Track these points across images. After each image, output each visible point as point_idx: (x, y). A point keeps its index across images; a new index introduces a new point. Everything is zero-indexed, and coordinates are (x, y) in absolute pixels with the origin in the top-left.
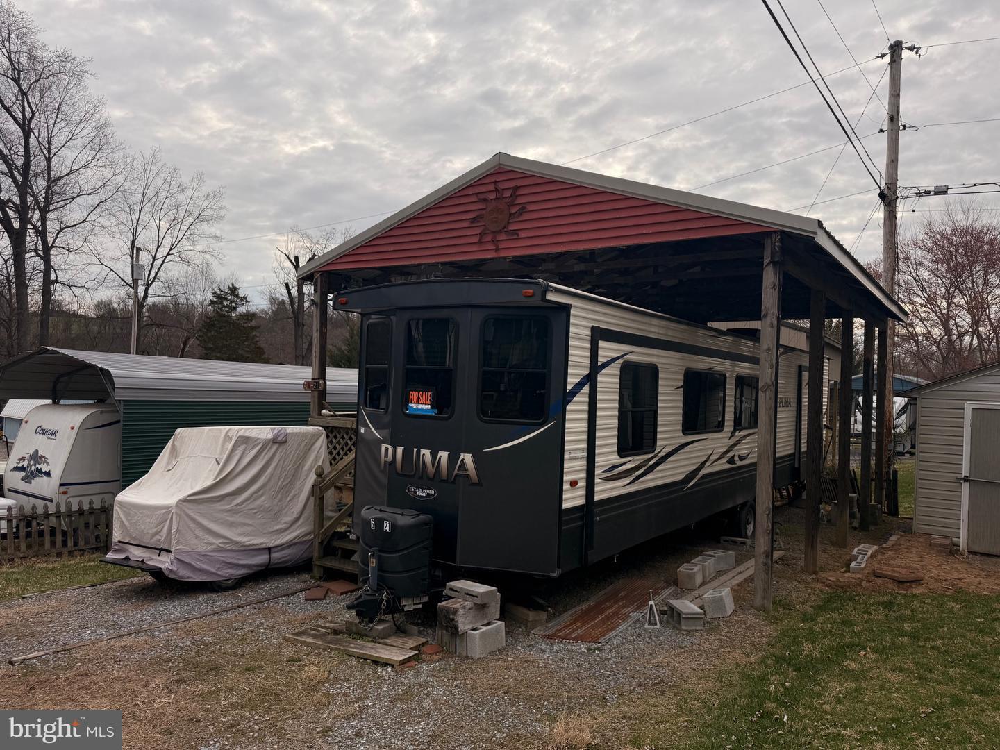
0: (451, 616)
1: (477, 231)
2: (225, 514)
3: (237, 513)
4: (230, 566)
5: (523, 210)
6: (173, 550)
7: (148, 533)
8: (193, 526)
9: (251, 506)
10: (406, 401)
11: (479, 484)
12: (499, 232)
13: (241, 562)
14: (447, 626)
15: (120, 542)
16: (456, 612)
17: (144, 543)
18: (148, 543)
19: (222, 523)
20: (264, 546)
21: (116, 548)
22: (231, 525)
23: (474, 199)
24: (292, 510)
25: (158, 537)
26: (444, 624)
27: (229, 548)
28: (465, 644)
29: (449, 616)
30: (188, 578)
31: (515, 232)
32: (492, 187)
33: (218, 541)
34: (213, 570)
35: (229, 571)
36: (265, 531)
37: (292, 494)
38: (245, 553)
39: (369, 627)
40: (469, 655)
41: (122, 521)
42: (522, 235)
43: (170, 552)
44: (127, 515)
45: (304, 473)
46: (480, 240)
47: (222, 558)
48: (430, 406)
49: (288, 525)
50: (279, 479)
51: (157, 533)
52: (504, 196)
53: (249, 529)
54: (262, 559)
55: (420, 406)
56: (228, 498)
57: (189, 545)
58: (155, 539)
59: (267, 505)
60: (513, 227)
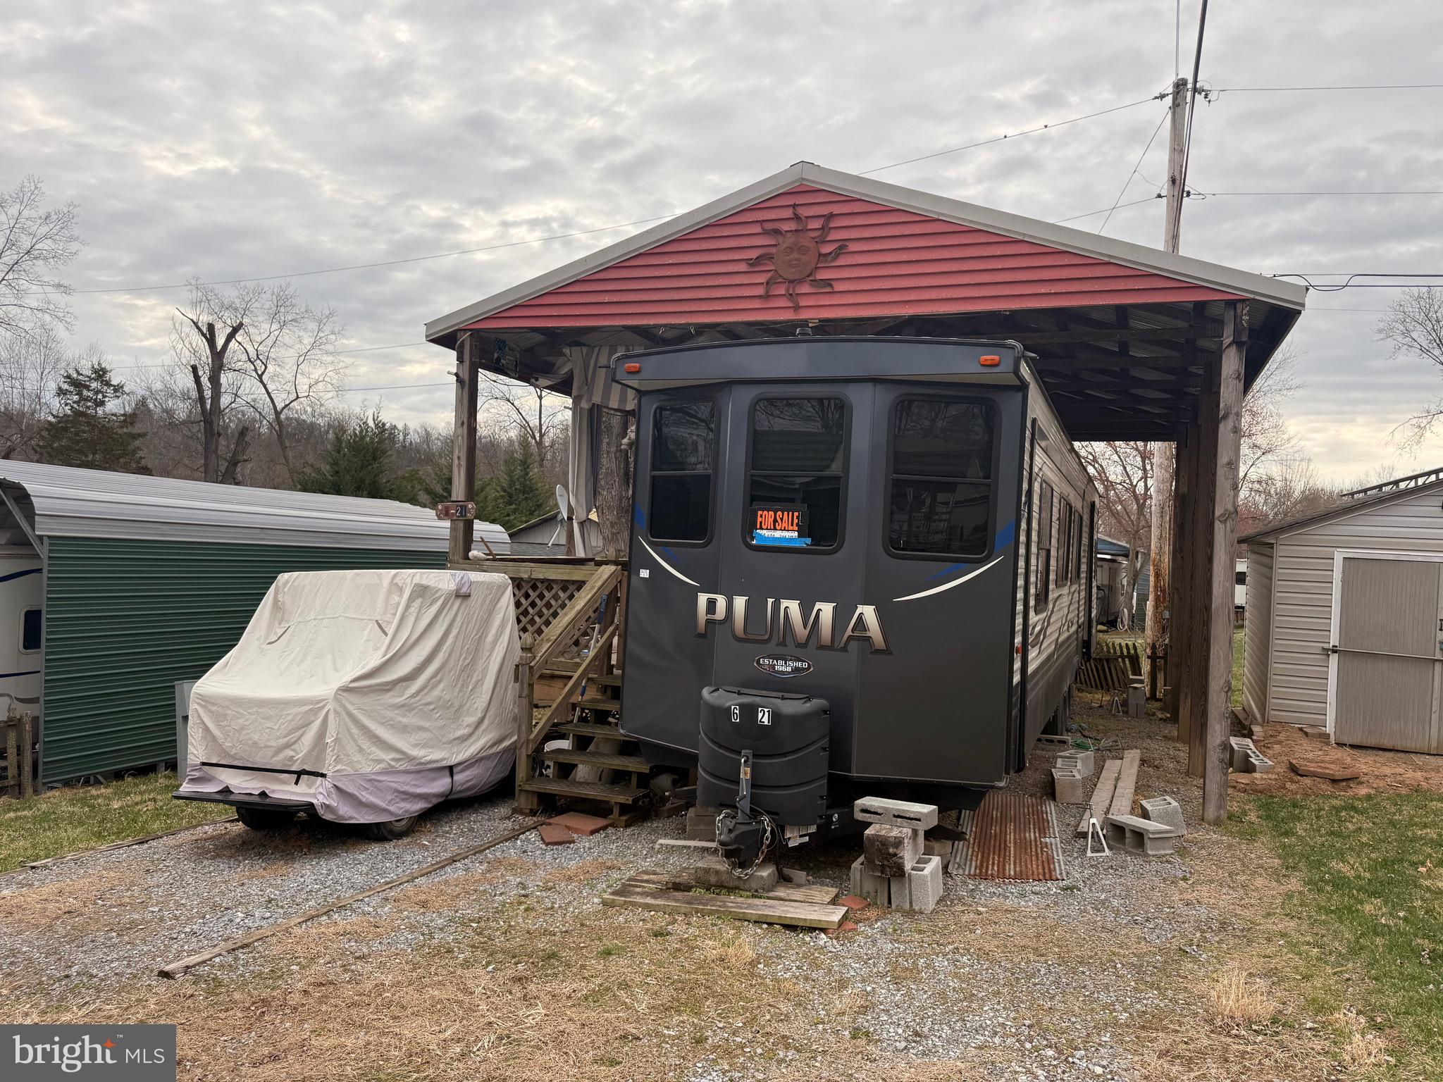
0: (891, 850)
1: (762, 279)
2: (396, 712)
3: (410, 710)
4: (404, 797)
5: (842, 249)
6: (329, 774)
7: (266, 747)
8: (355, 731)
9: (428, 699)
10: (750, 526)
11: (886, 652)
12: (801, 281)
13: (419, 791)
14: (883, 866)
15: (204, 764)
16: (898, 843)
17: (256, 763)
18: (266, 763)
19: (393, 726)
20: (444, 763)
21: (197, 774)
22: (404, 729)
23: (757, 229)
24: (475, 706)
25: (289, 753)
26: (878, 863)
27: (402, 768)
28: (907, 891)
29: (888, 849)
30: (351, 818)
31: (828, 283)
32: (788, 213)
33: (388, 757)
34: (382, 804)
35: (403, 805)
36: (444, 740)
37: (474, 680)
38: (423, 774)
39: (746, 875)
40: (917, 908)
41: (206, 729)
42: (839, 287)
43: (323, 775)
44: (219, 718)
45: (487, 646)
46: (767, 292)
47: (394, 785)
48: (796, 534)
49: (471, 730)
50: (460, 656)
51: (288, 746)
52: (808, 227)
53: (426, 735)
54: (440, 785)
55: (778, 534)
56: (400, 684)
57: (351, 763)
58: (281, 756)
59: (447, 697)
60: (821, 275)
